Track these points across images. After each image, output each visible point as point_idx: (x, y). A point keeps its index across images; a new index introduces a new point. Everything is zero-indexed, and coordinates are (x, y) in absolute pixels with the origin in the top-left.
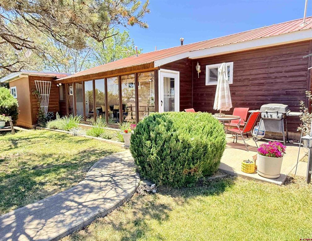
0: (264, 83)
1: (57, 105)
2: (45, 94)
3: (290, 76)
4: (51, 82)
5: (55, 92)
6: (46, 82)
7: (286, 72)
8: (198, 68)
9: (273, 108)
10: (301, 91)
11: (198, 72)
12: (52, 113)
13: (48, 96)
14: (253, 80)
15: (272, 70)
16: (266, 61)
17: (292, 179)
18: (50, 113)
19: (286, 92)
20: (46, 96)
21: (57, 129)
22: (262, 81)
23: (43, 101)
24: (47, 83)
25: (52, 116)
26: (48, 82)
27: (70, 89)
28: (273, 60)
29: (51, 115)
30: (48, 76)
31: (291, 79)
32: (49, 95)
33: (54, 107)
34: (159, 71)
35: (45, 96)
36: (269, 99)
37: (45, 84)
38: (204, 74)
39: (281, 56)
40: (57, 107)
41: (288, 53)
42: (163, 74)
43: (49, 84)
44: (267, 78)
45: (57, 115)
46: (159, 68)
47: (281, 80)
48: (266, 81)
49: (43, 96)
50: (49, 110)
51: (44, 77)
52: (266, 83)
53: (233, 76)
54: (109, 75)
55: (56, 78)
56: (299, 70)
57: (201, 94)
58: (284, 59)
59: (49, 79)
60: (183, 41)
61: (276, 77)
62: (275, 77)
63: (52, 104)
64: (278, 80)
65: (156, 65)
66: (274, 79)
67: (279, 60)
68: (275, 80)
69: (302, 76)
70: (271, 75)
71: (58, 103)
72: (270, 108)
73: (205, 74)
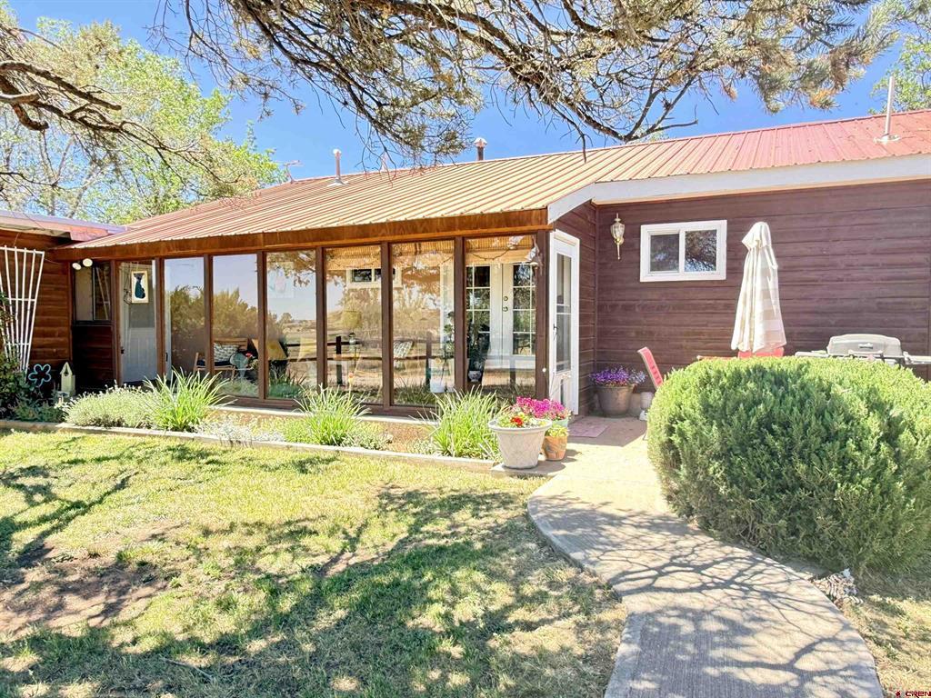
0: (817, 281)
1: (61, 339)
2: (20, 297)
3: (888, 265)
4: (43, 253)
5: (58, 289)
6: (25, 251)
7: (875, 253)
8: (618, 232)
9: (869, 345)
10: (915, 304)
11: (618, 244)
12: (47, 368)
13: (32, 303)
15: (838, 247)
16: (821, 223)
18: (38, 369)
19: (880, 303)
20: (26, 303)
21: (119, 425)
22: (812, 276)
23: (14, 321)
24: (30, 256)
25: (47, 378)
26: (35, 252)
27: (135, 280)
28: (842, 222)
29: (41, 375)
30: (35, 232)
31: (888, 273)
32: (35, 300)
33: (51, 346)
34: (552, 236)
35: (20, 302)
36: (833, 323)
37: (21, 260)
38: (635, 250)
39: (863, 212)
40: (61, 344)
41: (879, 207)
42: (556, 246)
43: (38, 260)
44: (824, 266)
45: (66, 373)
47: (863, 274)
48: (822, 275)
49: (14, 302)
50: (34, 356)
51: (22, 235)
52: (823, 281)
53: (727, 259)
54: (347, 238)
56: (910, 251)
57: (623, 306)
58: (872, 221)
59: (38, 243)
60: (482, 148)
61: (850, 266)
62: (848, 265)
63: (45, 335)
64: (856, 274)
65: (551, 218)
66: (844, 269)
67: (858, 221)
68: (846, 273)
69: (919, 265)
70: (838, 260)
71: (65, 329)
72: (861, 345)
73: (639, 249)
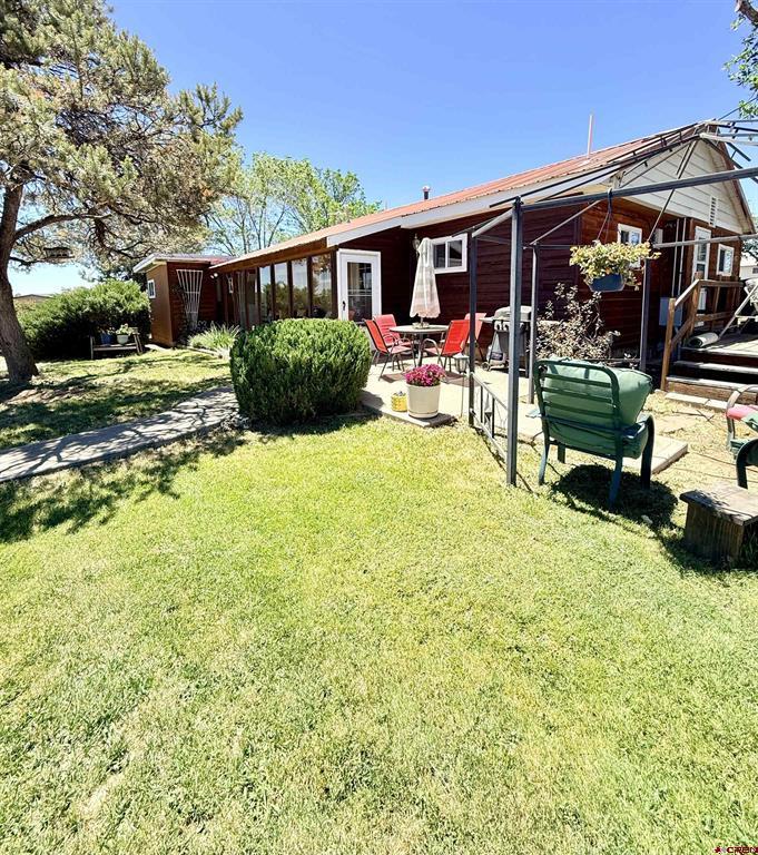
1: (212, 310)
4: (202, 271)
5: (210, 287)
6: (194, 271)
11: (417, 252)
12: (204, 323)
13: (198, 294)
14: (496, 264)
17: (456, 420)
18: (200, 323)
20: (195, 294)
21: (202, 347)
23: (190, 302)
24: (196, 273)
26: (198, 271)
27: (230, 282)
29: (202, 326)
30: (196, 262)
32: (199, 292)
33: (208, 312)
34: (338, 253)
35: (193, 294)
37: (192, 276)
42: (344, 258)
43: (200, 275)
46: (337, 248)
49: (190, 294)
51: (192, 264)
53: (468, 258)
55: (209, 264)
59: (200, 267)
63: (205, 308)
65: (330, 244)
71: (214, 305)
